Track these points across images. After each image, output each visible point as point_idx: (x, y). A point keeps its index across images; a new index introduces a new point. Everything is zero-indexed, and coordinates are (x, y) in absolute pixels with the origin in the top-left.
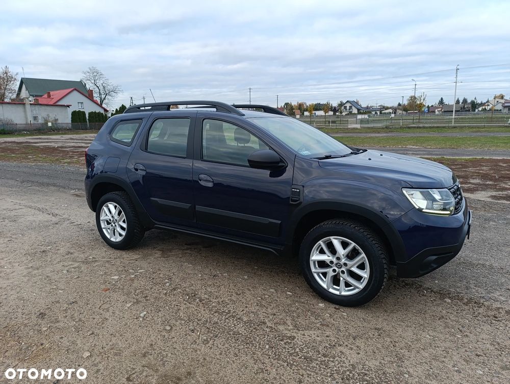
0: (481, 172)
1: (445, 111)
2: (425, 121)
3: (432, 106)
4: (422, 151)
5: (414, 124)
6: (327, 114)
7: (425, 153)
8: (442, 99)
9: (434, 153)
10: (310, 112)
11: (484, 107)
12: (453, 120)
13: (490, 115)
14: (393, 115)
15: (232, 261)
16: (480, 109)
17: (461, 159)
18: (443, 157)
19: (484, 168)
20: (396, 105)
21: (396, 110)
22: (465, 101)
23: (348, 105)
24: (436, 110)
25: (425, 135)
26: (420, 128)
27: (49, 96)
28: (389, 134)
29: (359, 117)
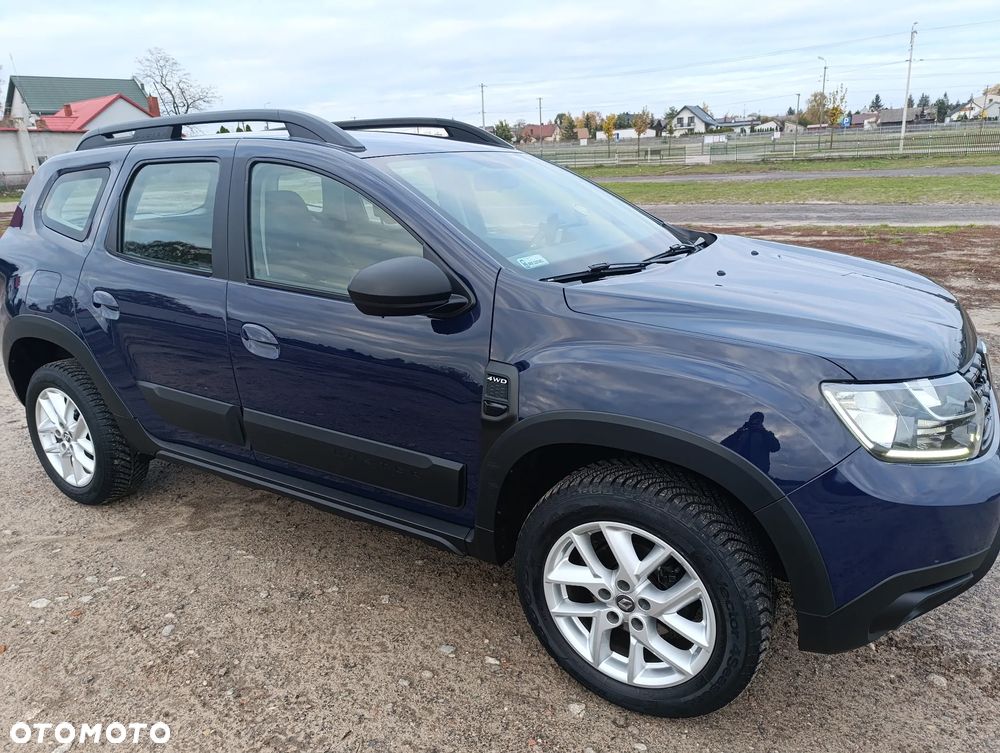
0: (973, 259)
1: (883, 124)
2: (842, 145)
3: (858, 113)
4: (839, 210)
5: (820, 151)
6: (642, 135)
7: (845, 214)
8: (878, 97)
9: (863, 214)
10: (608, 131)
11: (962, 113)
12: (902, 142)
13: (975, 129)
14: (777, 135)
15: (363, 541)
16: (955, 117)
17: (925, 230)
18: (886, 226)
19: (980, 251)
20: (783, 113)
21: (783, 123)
22: (924, 101)
23: (686, 116)
24: (866, 122)
25: (844, 175)
26: (833, 159)
27: (69, 113)
28: (770, 176)
29: (709, 139)
